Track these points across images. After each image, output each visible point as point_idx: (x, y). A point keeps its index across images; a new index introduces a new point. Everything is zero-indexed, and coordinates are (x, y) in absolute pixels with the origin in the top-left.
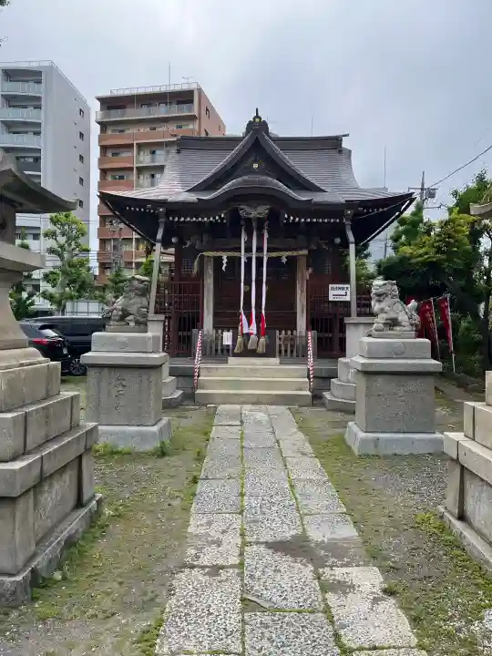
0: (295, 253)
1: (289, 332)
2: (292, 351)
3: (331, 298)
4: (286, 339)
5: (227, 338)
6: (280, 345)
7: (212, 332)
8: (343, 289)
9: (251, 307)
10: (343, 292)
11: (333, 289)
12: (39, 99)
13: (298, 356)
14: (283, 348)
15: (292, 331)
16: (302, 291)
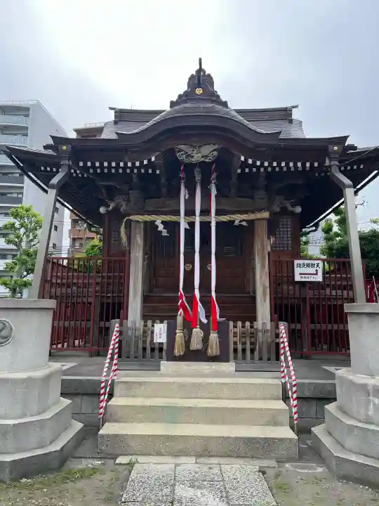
0: (251, 217)
1: (248, 324)
2: (252, 351)
3: (298, 278)
4: (243, 335)
5: (160, 332)
6: (235, 343)
7: (140, 324)
8: (313, 265)
9: (194, 289)
10: (312, 270)
11: (299, 266)
12: (26, 128)
13: (261, 359)
14: (240, 347)
15: (251, 323)
16: (263, 266)
